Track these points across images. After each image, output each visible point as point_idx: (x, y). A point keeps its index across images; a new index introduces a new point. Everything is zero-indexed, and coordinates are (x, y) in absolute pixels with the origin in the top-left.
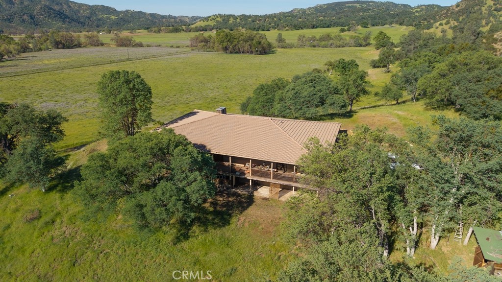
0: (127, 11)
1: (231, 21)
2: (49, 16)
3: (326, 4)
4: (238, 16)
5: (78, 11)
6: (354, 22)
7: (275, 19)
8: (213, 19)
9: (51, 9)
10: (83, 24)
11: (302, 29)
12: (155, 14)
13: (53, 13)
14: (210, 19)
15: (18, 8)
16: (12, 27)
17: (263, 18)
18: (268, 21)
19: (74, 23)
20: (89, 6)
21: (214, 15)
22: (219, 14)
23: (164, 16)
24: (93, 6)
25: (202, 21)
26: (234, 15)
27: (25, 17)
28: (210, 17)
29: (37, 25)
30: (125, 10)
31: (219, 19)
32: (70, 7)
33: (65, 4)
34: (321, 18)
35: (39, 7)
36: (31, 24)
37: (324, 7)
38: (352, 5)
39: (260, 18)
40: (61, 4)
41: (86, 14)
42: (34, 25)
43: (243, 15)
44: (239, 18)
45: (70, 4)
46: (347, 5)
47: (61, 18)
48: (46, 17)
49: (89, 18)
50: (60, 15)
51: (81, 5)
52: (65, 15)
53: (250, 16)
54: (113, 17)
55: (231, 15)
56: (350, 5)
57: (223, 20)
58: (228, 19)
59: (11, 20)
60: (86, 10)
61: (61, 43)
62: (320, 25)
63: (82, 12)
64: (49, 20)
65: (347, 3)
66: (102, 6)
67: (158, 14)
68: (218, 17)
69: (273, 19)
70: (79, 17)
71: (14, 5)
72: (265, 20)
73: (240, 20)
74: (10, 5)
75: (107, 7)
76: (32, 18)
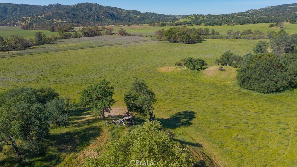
0: (147, 13)
1: (201, 18)
2: (106, 16)
3: (273, 7)
4: (206, 16)
5: (121, 13)
6: (288, 19)
7: (230, 17)
8: (190, 17)
9: (108, 12)
10: (122, 20)
11: (245, 24)
12: (161, 14)
13: (108, 15)
14: (188, 17)
15: (93, 12)
16: (88, 22)
17: (222, 17)
18: (224, 18)
19: (118, 20)
20: (127, 10)
21: (191, 15)
22: (194, 15)
23: (166, 15)
24: (129, 11)
25: (183, 19)
26: (203, 15)
27: (95, 17)
28: (188, 16)
29: (100, 21)
30: (145, 12)
31: (193, 18)
32: (117, 11)
33: (115, 10)
34: (264, 16)
35: (102, 12)
36: (97, 21)
37: (271, 9)
38: (294, 6)
39: (220, 17)
40: (113, 10)
41: (125, 15)
42: (98, 21)
43: (209, 15)
44: (206, 17)
45: (118, 10)
46: (290, 7)
47: (112, 17)
48: (104, 17)
49: (126, 17)
50: (111, 16)
51: (123, 10)
52: (114, 16)
53: (213, 16)
54: (138, 17)
55: (201, 15)
56: (292, 6)
57: (196, 18)
58: (199, 17)
59: (89, 18)
60: (125, 13)
61: (87, 33)
62: (260, 21)
63: (123, 14)
64: (106, 19)
65: (290, 5)
66: (133, 10)
67: (163, 14)
68: (193, 16)
69: (228, 17)
70: (121, 16)
71: (92, 11)
72: (223, 18)
73: (206, 18)
74: (90, 11)
75: (136, 11)
76: (98, 18)
